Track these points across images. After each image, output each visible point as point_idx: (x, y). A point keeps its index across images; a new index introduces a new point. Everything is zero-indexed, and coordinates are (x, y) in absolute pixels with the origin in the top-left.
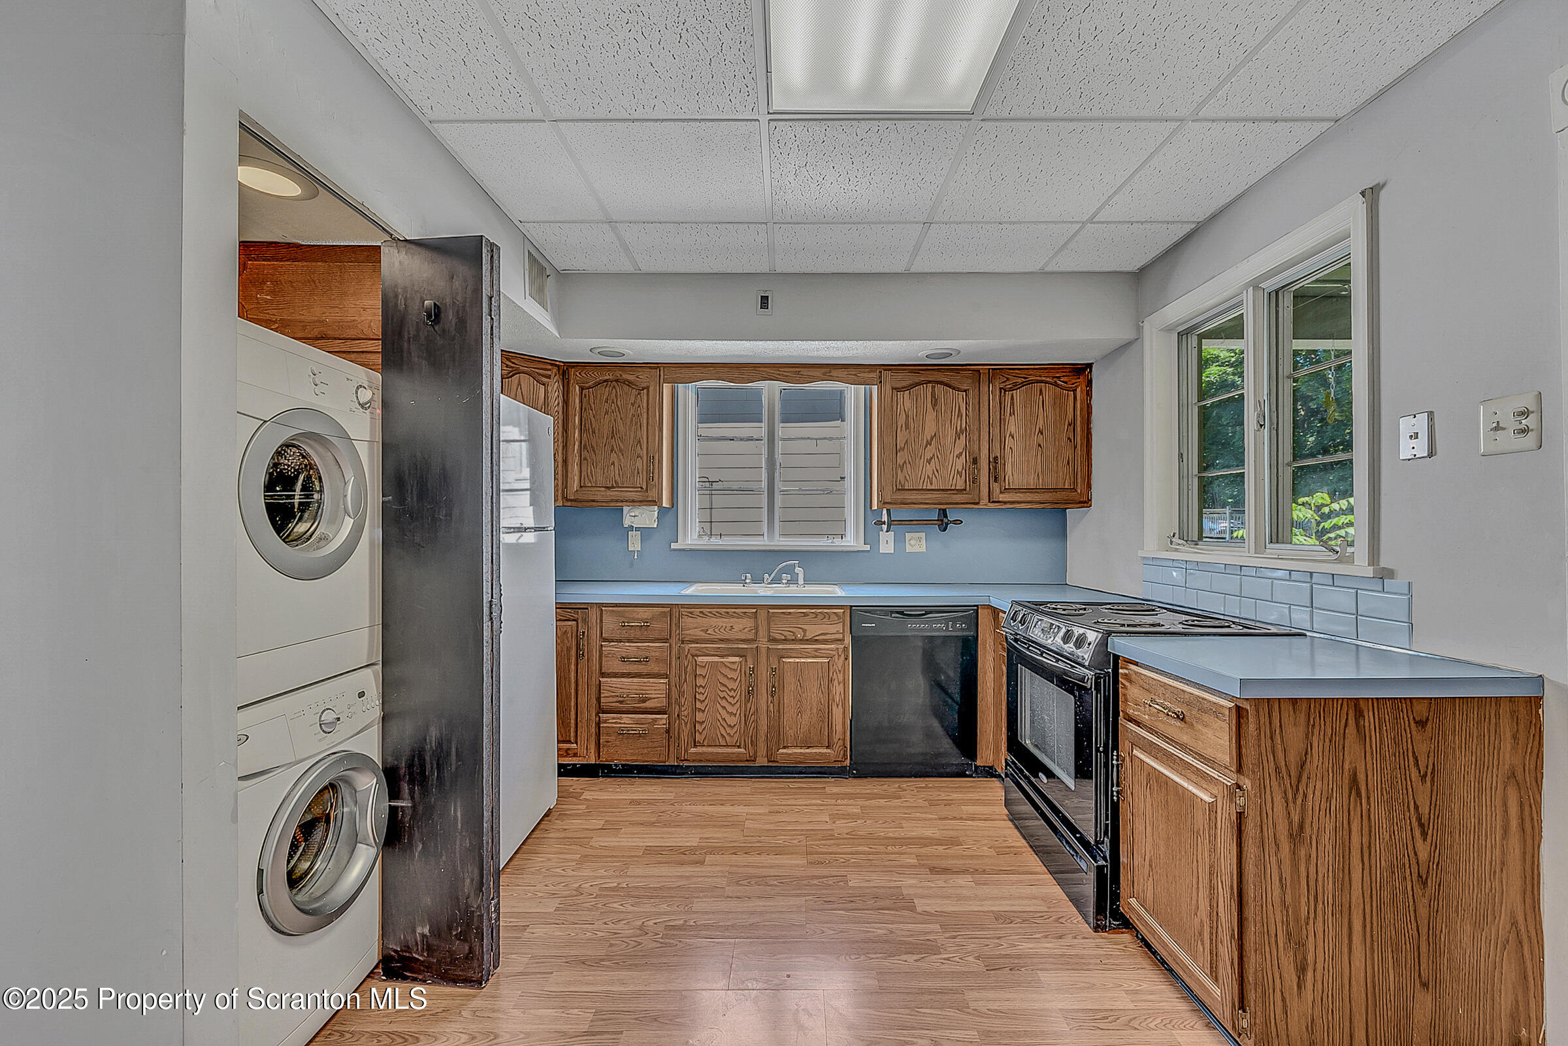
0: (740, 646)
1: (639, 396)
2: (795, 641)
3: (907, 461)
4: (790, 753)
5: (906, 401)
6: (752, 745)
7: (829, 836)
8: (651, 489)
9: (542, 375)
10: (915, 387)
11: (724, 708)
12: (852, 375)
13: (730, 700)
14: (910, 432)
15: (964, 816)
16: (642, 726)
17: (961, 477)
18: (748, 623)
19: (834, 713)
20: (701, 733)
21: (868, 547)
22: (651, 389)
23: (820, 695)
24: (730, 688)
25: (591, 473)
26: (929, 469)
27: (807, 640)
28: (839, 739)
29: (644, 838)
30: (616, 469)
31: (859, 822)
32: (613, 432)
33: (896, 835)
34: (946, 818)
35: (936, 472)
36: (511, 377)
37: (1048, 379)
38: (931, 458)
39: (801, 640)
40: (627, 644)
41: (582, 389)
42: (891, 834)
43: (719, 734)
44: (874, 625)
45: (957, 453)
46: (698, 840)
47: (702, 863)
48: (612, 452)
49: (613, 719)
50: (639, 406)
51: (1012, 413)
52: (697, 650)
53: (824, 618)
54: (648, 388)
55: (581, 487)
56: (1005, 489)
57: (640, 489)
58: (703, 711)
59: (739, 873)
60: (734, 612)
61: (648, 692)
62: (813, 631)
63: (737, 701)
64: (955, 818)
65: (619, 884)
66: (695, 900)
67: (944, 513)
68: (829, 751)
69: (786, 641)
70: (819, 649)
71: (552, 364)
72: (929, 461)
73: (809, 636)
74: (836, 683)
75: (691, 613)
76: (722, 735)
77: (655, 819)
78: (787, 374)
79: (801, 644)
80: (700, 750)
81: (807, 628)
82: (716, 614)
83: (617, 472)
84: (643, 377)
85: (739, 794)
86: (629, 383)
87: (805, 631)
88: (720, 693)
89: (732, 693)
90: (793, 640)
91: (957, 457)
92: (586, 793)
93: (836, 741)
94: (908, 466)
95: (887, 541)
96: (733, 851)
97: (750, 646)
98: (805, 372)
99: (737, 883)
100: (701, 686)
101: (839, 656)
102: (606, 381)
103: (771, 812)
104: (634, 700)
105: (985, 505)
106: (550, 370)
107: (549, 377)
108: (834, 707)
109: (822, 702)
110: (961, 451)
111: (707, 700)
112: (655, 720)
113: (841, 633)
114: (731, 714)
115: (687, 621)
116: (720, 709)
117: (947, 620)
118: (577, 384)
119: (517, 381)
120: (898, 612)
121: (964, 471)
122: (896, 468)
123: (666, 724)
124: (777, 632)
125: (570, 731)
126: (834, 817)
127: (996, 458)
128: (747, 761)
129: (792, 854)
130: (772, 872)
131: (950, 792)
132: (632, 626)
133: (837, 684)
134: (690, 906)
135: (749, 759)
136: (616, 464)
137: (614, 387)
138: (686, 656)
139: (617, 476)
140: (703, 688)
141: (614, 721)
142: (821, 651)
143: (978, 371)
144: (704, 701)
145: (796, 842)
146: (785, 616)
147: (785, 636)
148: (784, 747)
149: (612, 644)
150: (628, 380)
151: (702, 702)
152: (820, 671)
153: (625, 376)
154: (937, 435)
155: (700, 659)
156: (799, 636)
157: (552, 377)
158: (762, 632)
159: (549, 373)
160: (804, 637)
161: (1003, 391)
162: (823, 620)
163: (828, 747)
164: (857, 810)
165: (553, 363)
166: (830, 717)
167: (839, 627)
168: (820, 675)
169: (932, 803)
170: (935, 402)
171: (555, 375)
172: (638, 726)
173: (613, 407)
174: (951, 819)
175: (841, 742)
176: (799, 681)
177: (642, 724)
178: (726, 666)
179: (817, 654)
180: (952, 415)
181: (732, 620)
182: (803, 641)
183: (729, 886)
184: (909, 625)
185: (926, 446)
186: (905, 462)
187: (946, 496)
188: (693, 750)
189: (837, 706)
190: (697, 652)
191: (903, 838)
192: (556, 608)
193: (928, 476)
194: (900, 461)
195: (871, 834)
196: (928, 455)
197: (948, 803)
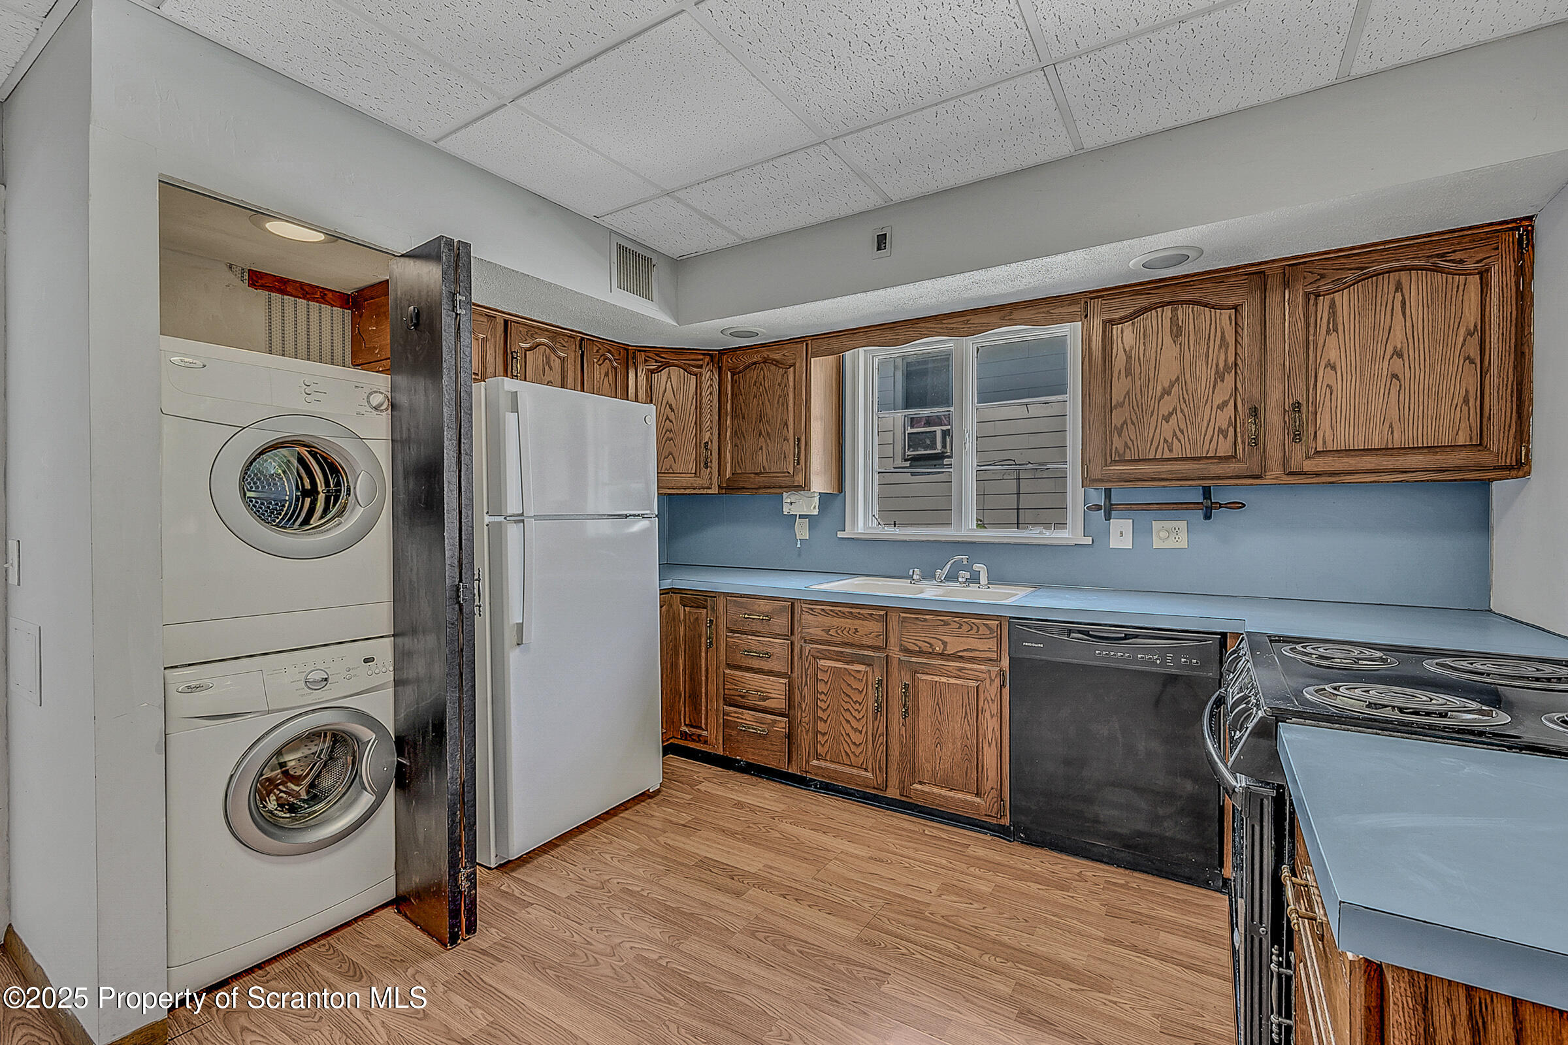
0: (866, 653)
1: (785, 375)
2: (932, 654)
3: (1129, 421)
4: (926, 791)
5: (1126, 336)
6: (880, 771)
7: (917, 913)
8: (797, 474)
9: (692, 366)
10: (1143, 314)
11: (848, 721)
12: (1043, 312)
13: (855, 714)
14: (1133, 381)
15: (1152, 949)
16: (762, 726)
17: (1226, 438)
18: (875, 627)
19: (985, 753)
20: (823, 746)
21: (1088, 541)
22: (797, 365)
23: (966, 726)
24: (855, 700)
25: (741, 459)
26: (1167, 429)
27: (949, 655)
28: (992, 789)
29: (711, 847)
30: (764, 453)
31: (976, 905)
32: (761, 416)
33: (1013, 943)
34: (1119, 943)
35: (1179, 433)
36: (660, 371)
37: (1416, 263)
38: (1170, 414)
39: (941, 654)
40: (750, 637)
41: (734, 375)
42: (1006, 938)
43: (842, 750)
44: (1042, 646)
45: (1218, 400)
46: (761, 866)
47: (738, 894)
48: (760, 436)
49: (735, 712)
50: (786, 386)
51: (1333, 328)
52: (818, 652)
53: (971, 630)
54: (794, 365)
55: (733, 474)
56: (1317, 452)
57: (787, 474)
58: (825, 721)
59: (766, 922)
60: (859, 613)
61: (768, 691)
62: (955, 645)
63: (863, 717)
64: (1134, 948)
65: (643, 890)
66: (693, 937)
67: (1207, 492)
68: (978, 800)
69: (920, 653)
70: (965, 669)
71: (704, 354)
72: (1167, 419)
73: (950, 650)
74: (987, 715)
75: (812, 609)
76: (846, 752)
77: (740, 829)
78: (952, 326)
79: (942, 659)
80: (823, 764)
81: (948, 641)
82: (839, 613)
83: (765, 458)
84: (787, 353)
85: (855, 825)
86: (776, 363)
87: (945, 644)
88: (843, 703)
89: (857, 706)
90: (930, 653)
91: (1217, 408)
92: (706, 783)
93: (988, 789)
94: (1131, 427)
95: (1121, 533)
96: (783, 893)
97: (877, 655)
98: (975, 320)
99: (753, 934)
100: (823, 692)
101: (992, 681)
102: (755, 363)
103: (872, 858)
104: (755, 697)
105: (1276, 478)
106: (702, 360)
107: (701, 367)
108: (986, 746)
109: (969, 736)
110: (1227, 398)
111: (829, 708)
112: (775, 721)
113: (994, 651)
114: (856, 730)
115: (807, 618)
116: (844, 722)
117: (1163, 651)
118: (729, 370)
119: (667, 374)
120: (1080, 632)
121: (1231, 430)
122: (1110, 432)
123: (785, 728)
124: (909, 640)
125: (701, 717)
126: (946, 888)
127: (1297, 406)
128: (874, 788)
129: (849, 919)
130: (804, 934)
131: (1156, 903)
132: (754, 619)
133: (989, 718)
134: (682, 941)
135: (876, 786)
136: (764, 448)
137: (762, 369)
138: (807, 657)
139: (765, 461)
140: (826, 695)
141: (736, 715)
142: (966, 672)
143: (1263, 272)
144: (826, 710)
145: (867, 905)
146: (920, 623)
147: (920, 648)
148: (920, 783)
149: (736, 635)
150: (774, 360)
151: (824, 710)
152: (966, 697)
153: (773, 356)
154: (1182, 379)
155: (822, 662)
156: (937, 649)
157: (704, 367)
158: (893, 640)
159: (701, 363)
160: (944, 650)
161: (1313, 297)
162: (969, 633)
163: (977, 795)
164: (985, 888)
165: (707, 353)
166: (980, 757)
167: (992, 644)
168: (966, 700)
169: (1113, 912)
170: (1177, 332)
171: (708, 364)
172: (758, 725)
173: (761, 390)
174: (1126, 947)
175: (994, 793)
176: (938, 704)
177: (763, 724)
178: (850, 674)
179: (961, 674)
180: (1209, 347)
181: (857, 622)
182: (943, 656)
183: (742, 933)
184: (1097, 652)
185: (1162, 397)
186: (1125, 422)
187: (1198, 466)
188: (815, 762)
189: (990, 745)
190: (819, 655)
191: (1020, 951)
192: (660, 594)
193: (1165, 439)
194: (1117, 421)
195: (976, 927)
196: (1165, 410)
197: (1139, 920)
